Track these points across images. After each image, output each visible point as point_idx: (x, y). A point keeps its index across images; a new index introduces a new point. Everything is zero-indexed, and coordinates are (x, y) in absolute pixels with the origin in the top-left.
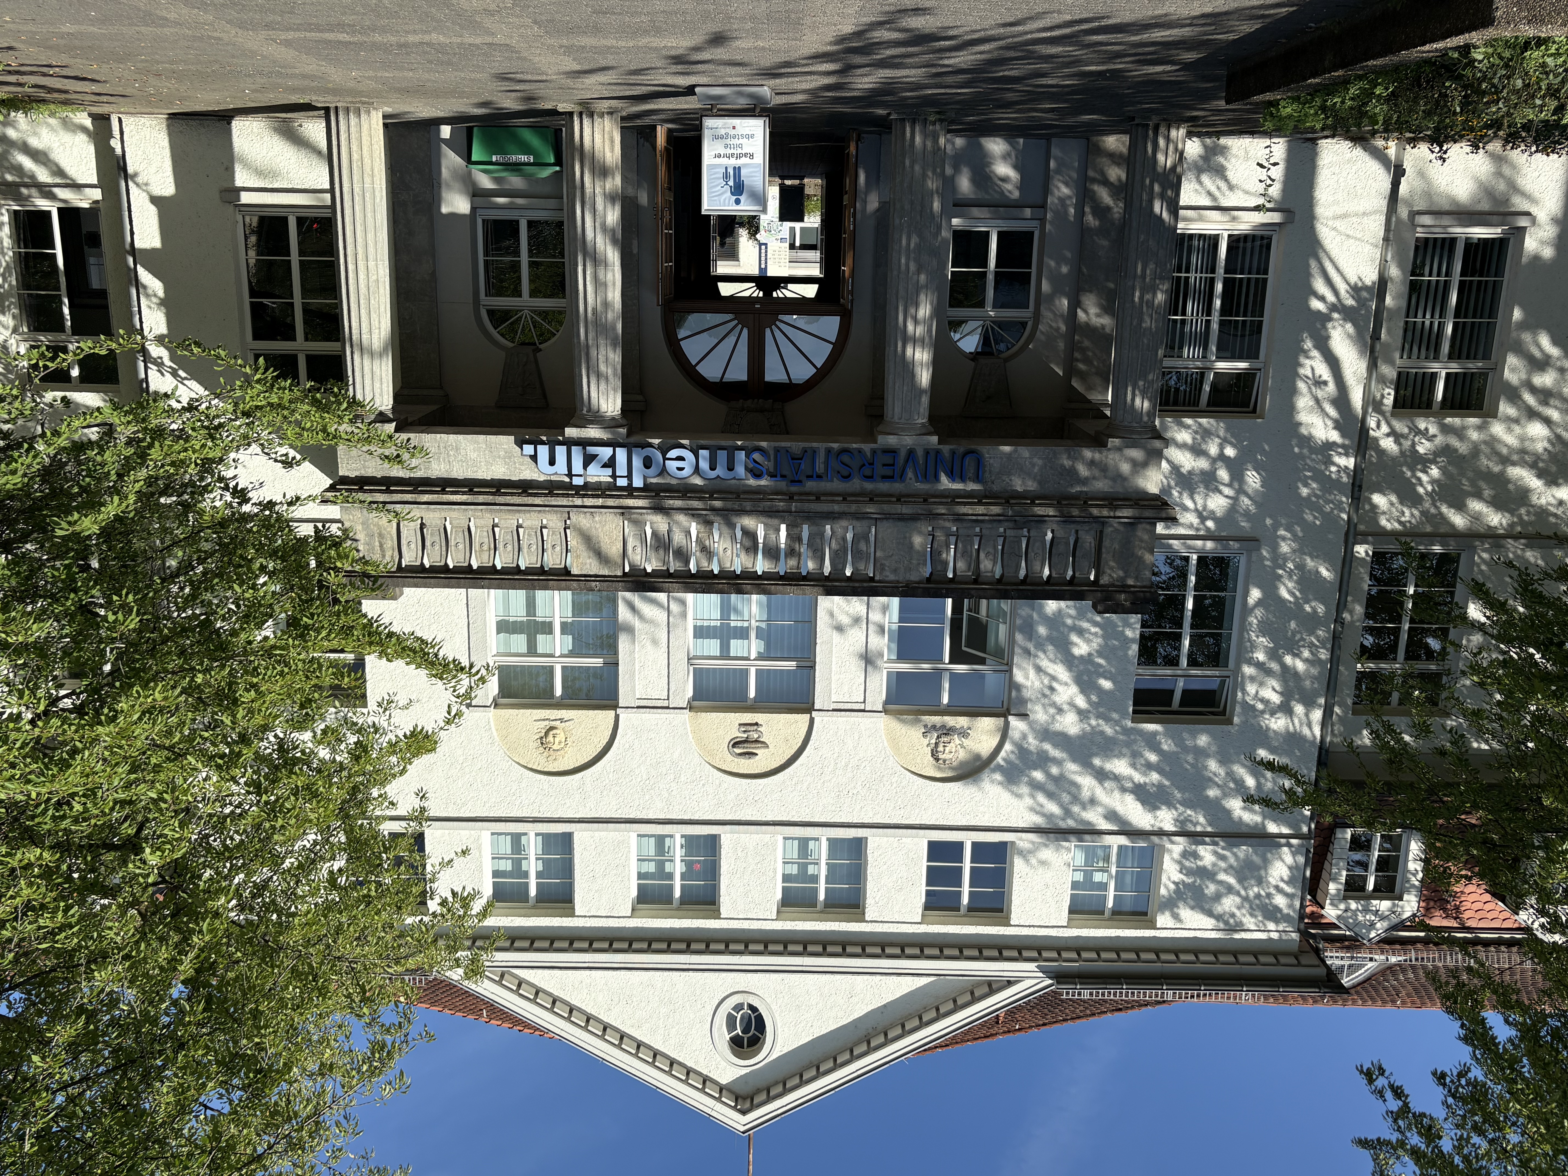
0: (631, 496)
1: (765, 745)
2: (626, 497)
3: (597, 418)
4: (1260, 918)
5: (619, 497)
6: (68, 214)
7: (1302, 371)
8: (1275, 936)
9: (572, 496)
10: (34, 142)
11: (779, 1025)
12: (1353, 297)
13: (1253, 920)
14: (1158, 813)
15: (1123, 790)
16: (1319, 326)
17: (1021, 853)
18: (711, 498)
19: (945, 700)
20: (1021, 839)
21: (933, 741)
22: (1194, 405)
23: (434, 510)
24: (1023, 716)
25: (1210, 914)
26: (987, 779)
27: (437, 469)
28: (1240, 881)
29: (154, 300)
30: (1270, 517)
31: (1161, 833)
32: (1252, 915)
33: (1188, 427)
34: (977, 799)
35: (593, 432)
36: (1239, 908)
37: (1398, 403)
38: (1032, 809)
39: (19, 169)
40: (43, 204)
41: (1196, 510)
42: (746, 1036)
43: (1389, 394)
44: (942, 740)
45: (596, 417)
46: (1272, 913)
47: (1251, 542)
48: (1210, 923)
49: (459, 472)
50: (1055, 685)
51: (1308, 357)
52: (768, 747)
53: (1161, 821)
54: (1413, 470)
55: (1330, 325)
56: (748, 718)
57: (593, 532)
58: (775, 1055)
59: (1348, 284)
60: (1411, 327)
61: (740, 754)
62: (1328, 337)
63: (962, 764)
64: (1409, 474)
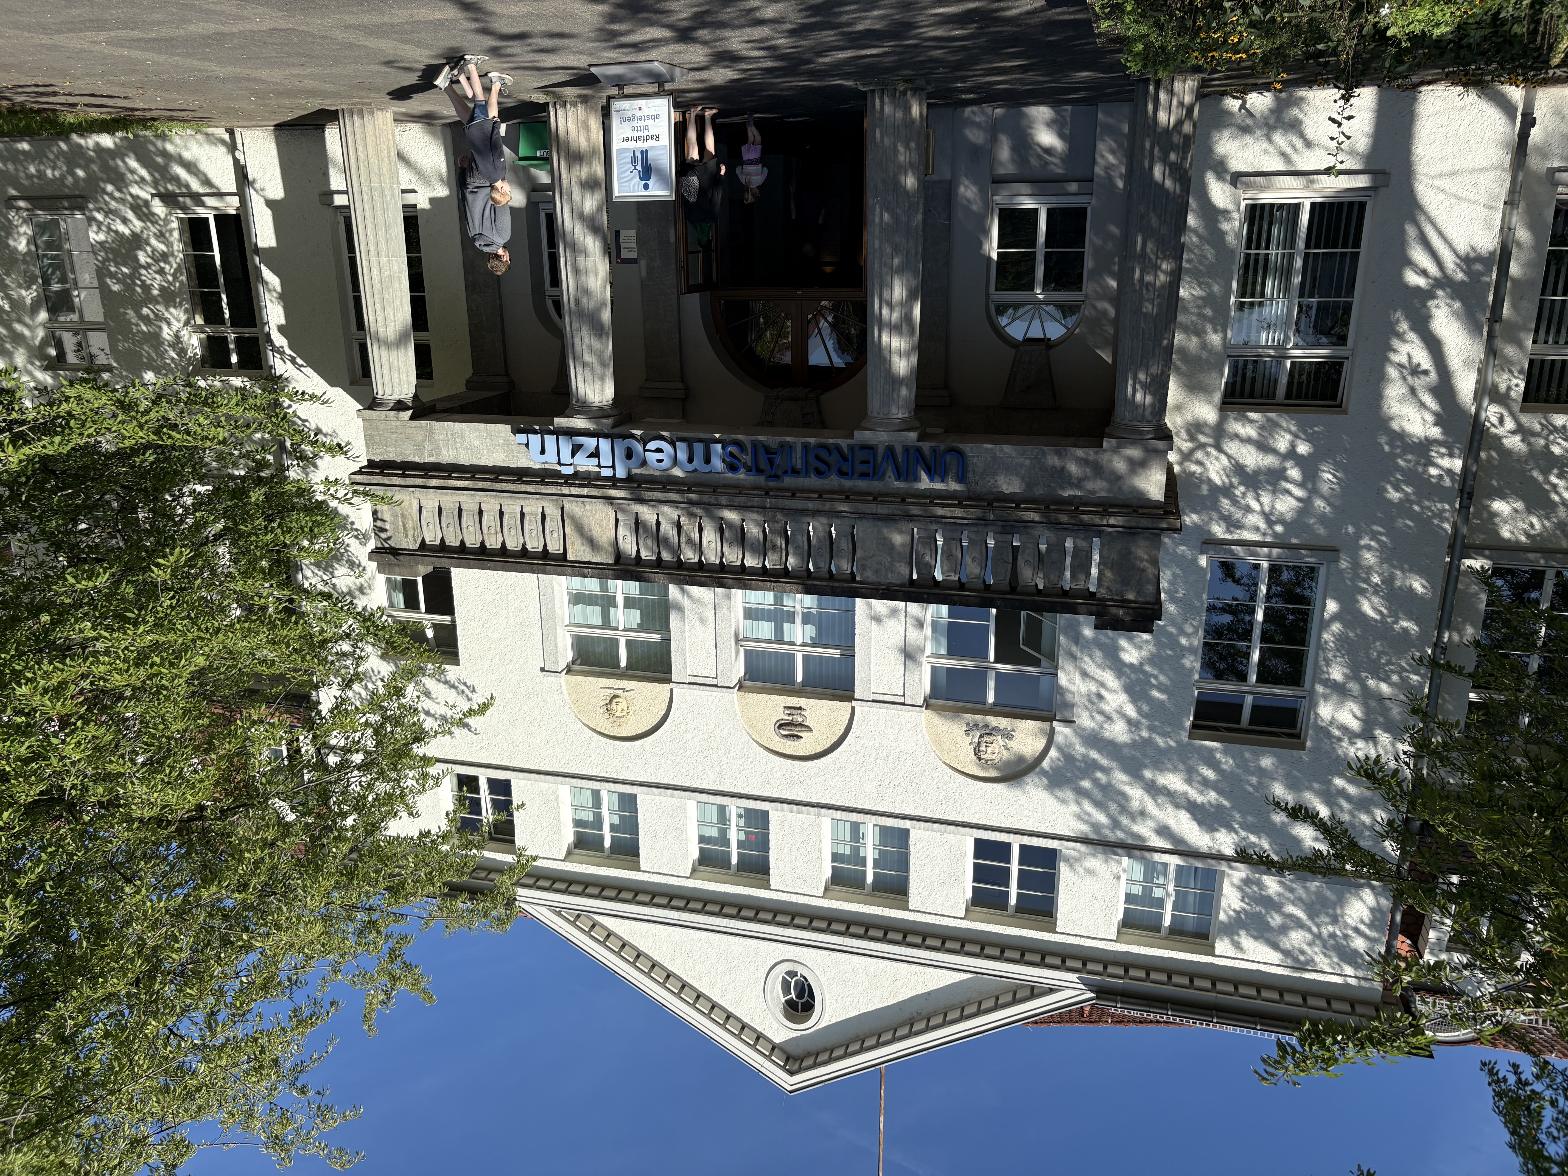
0: (614, 486)
1: (809, 729)
2: (610, 487)
3: (585, 409)
4: (1336, 960)
5: (603, 487)
6: (221, 219)
7: (1395, 358)
8: (1352, 981)
9: (561, 484)
10: (187, 155)
11: (827, 997)
12: (1462, 270)
13: (1326, 961)
14: (1217, 835)
15: (1177, 806)
16: (1418, 305)
17: (1067, 860)
18: (689, 491)
19: (991, 698)
20: (1067, 848)
21: (976, 740)
22: (1267, 397)
23: (447, 495)
24: (1068, 722)
25: (1275, 946)
26: (1031, 784)
27: (447, 456)
28: (1311, 917)
29: (274, 294)
30: (1353, 524)
31: (1220, 857)
32: (1325, 955)
33: (1251, 421)
34: (1021, 802)
35: (579, 422)
36: (1309, 944)
37: (1527, 396)
38: (1079, 817)
39: (176, 179)
40: (201, 212)
41: (1263, 513)
42: (800, 1001)
43: (1517, 385)
44: (985, 739)
45: (583, 407)
46: (1349, 956)
47: (1331, 551)
48: (1274, 957)
49: (465, 459)
50: (1103, 692)
51: (1405, 341)
52: (811, 731)
53: (1221, 844)
54: (1546, 473)
55: (1432, 303)
56: (793, 701)
57: (585, 521)
58: (823, 1024)
59: (1458, 255)
60: (1547, 306)
61: (786, 736)
62: (1428, 317)
63: (1007, 764)
64: (1540, 478)
